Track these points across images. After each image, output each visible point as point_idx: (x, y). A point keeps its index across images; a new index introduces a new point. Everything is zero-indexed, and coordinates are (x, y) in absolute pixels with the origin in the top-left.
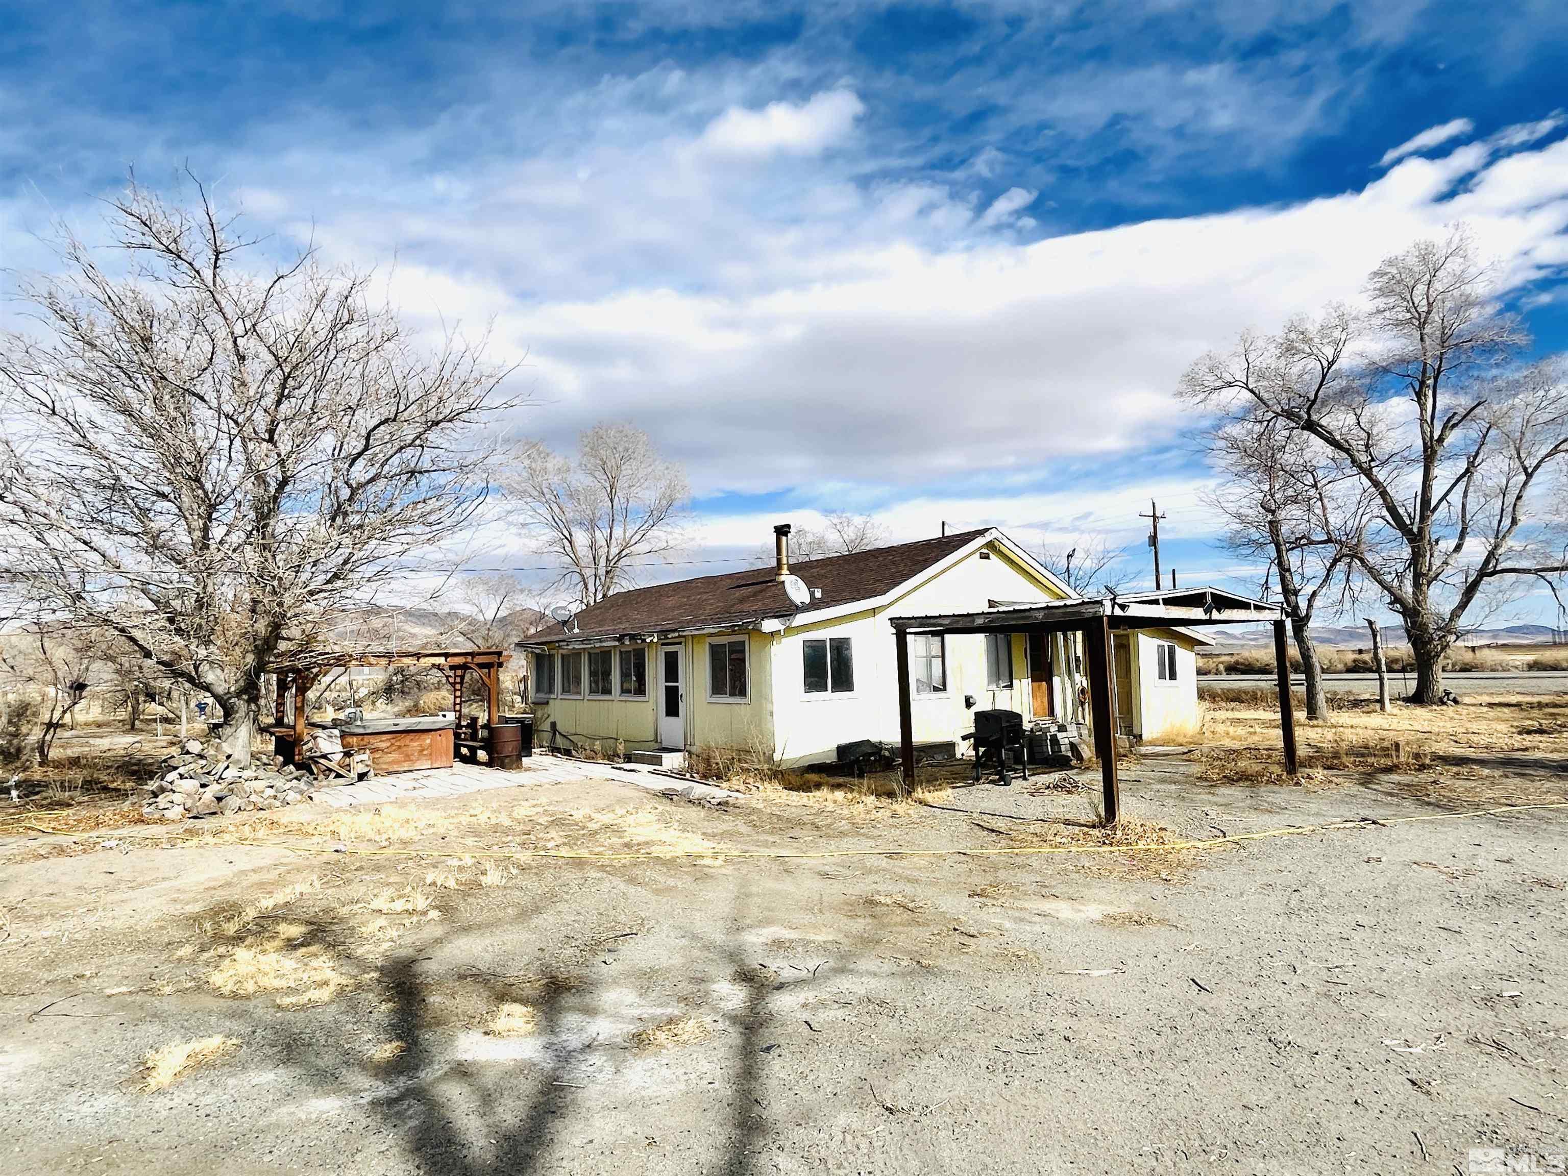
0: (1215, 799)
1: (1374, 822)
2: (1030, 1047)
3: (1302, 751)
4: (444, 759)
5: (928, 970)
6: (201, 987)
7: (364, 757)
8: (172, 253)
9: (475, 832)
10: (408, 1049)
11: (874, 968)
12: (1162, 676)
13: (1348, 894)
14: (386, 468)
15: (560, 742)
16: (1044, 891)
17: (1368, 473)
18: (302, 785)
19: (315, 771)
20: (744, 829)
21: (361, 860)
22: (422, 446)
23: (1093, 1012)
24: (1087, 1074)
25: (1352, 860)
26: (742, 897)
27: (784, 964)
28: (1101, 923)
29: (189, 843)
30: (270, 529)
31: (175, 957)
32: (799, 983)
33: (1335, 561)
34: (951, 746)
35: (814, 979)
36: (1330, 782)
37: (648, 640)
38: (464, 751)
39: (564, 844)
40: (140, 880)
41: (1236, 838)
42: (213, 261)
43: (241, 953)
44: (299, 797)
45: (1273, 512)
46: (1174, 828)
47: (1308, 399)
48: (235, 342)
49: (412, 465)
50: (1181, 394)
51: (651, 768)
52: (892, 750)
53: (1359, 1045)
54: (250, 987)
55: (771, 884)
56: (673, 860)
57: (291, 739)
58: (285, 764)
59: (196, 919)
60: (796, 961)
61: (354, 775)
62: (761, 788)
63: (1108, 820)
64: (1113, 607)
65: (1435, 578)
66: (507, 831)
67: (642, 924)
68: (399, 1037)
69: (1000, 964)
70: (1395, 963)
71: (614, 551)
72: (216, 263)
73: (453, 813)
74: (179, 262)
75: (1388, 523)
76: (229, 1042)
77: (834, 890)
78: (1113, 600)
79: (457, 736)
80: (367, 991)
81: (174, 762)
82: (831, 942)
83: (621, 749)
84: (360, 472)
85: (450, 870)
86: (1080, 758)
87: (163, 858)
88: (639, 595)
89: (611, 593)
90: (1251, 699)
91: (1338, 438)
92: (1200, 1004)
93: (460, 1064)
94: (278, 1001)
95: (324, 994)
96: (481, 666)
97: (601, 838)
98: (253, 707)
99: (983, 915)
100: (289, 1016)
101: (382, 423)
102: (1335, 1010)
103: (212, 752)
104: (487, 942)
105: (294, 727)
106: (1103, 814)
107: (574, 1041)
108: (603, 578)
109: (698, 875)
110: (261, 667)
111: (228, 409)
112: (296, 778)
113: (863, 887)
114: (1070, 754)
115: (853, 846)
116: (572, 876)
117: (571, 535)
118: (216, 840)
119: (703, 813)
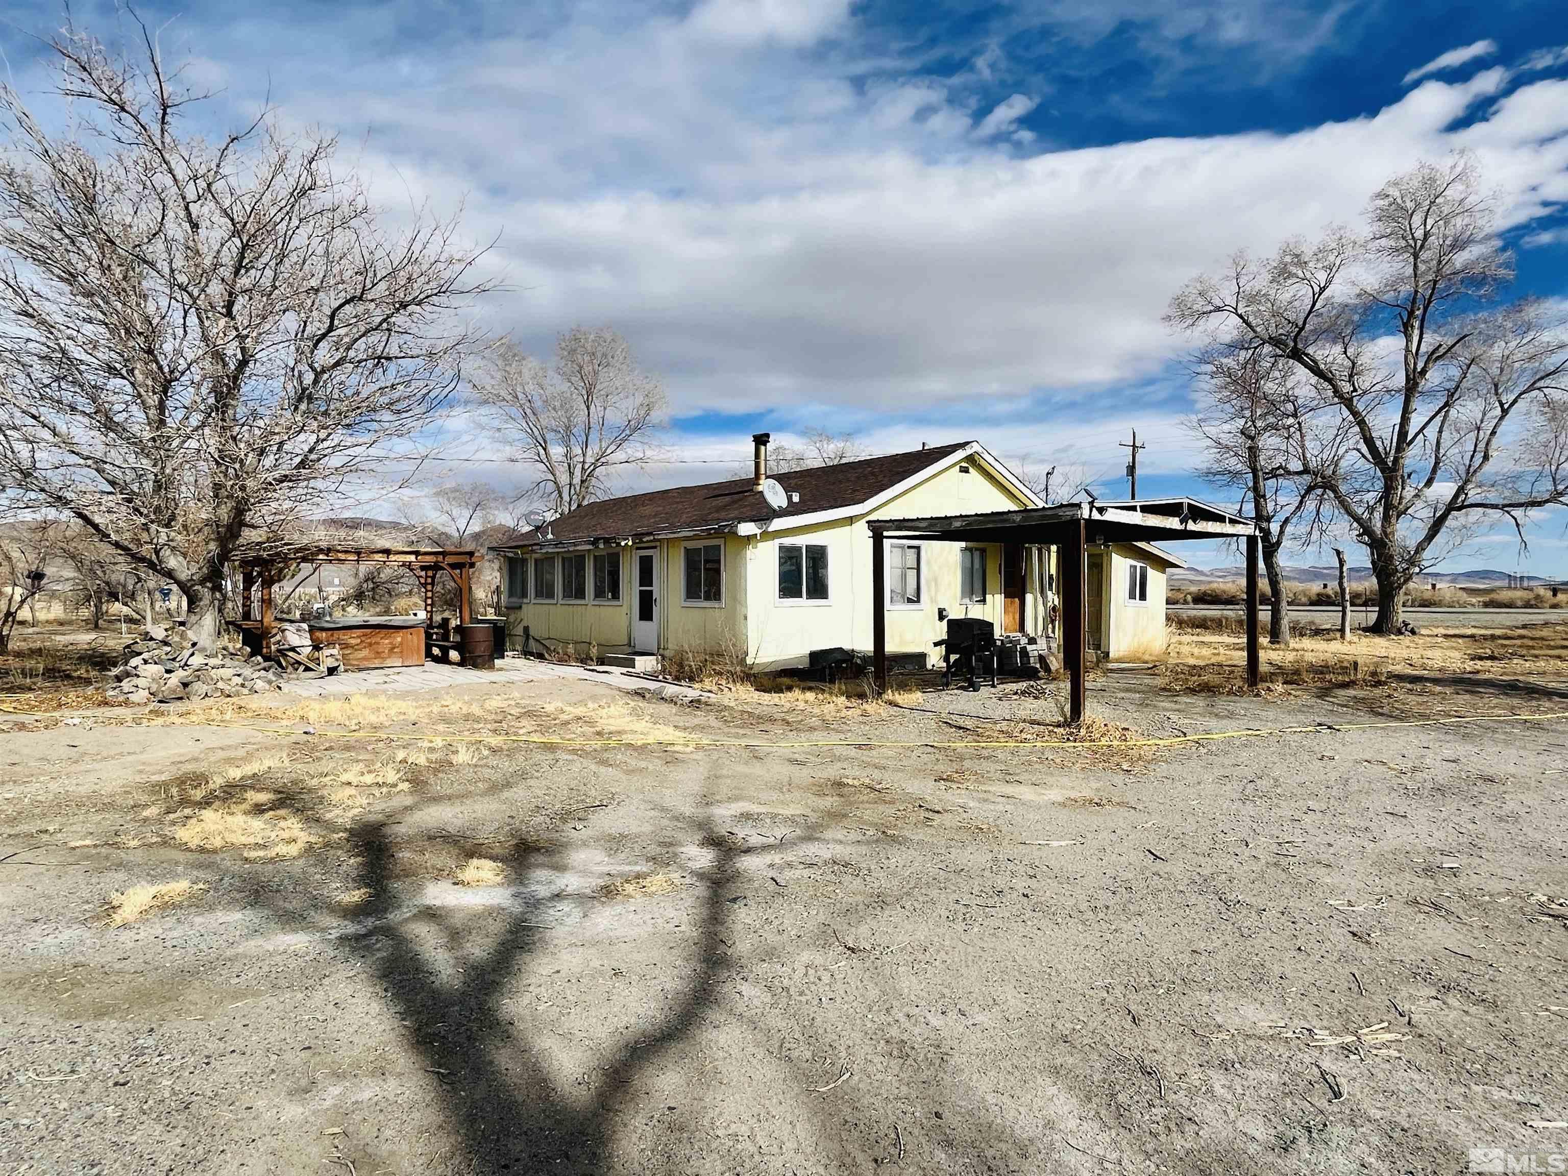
0: (1177, 707)
1: (1329, 728)
2: (991, 902)
3: (1263, 668)
4: (416, 657)
5: (894, 839)
6: (166, 842)
7: (335, 652)
8: (115, 104)
9: (445, 719)
10: (377, 895)
11: (839, 836)
12: (1132, 596)
13: (1301, 785)
14: (352, 353)
15: (533, 646)
16: (1008, 777)
17: (1348, 402)
18: (270, 675)
19: (284, 664)
20: (714, 723)
21: (331, 741)
22: (388, 330)
23: (1052, 875)
24: (1044, 923)
25: (1306, 758)
26: (714, 777)
27: (753, 832)
28: (1064, 805)
29: (153, 723)
30: (231, 412)
31: (141, 817)
32: (766, 848)
33: (1309, 490)
34: (922, 657)
35: (781, 845)
36: (1290, 694)
37: (623, 544)
38: (436, 651)
39: (536, 731)
40: (105, 754)
41: (1196, 737)
42: (160, 116)
43: (208, 814)
44: (267, 687)
45: (1252, 438)
46: (1137, 728)
47: (1297, 326)
48: (187, 208)
49: (379, 352)
50: (1169, 318)
51: (624, 670)
52: (865, 659)
53: (1304, 904)
54: (218, 842)
55: (741, 768)
56: (644, 746)
57: (259, 632)
58: (252, 654)
59: (164, 786)
60: (764, 830)
61: (323, 668)
62: (733, 689)
63: (1073, 720)
64: (1091, 511)
65: (1404, 512)
66: (477, 720)
67: (613, 798)
68: (368, 885)
69: (965, 836)
70: (1343, 841)
71: (590, 460)
72: (163, 118)
73: (424, 703)
74: (123, 115)
75: (1363, 456)
76: (195, 887)
77: (802, 775)
78: (1091, 504)
79: (428, 636)
80: (336, 848)
81: (137, 648)
82: (799, 816)
83: (594, 652)
84: (324, 355)
85: (420, 749)
86: (1048, 669)
87: (129, 736)
88: (615, 505)
89: (585, 503)
90: (1217, 625)
91: (1322, 366)
92: (1154, 870)
93: (429, 908)
94: (245, 855)
95: (293, 850)
96: (453, 566)
97: (573, 727)
98: (218, 595)
99: (948, 796)
100: (258, 867)
101: (347, 302)
102: (1283, 876)
103: (177, 639)
104: (458, 810)
105: (261, 621)
106: (1068, 715)
107: (543, 891)
108: (578, 488)
109: (669, 759)
110: (224, 556)
111: (182, 279)
112: (264, 669)
113: (832, 772)
114: (1038, 666)
115: (822, 739)
116: (544, 758)
117: (545, 442)
118: (181, 720)
119: (674, 709)
